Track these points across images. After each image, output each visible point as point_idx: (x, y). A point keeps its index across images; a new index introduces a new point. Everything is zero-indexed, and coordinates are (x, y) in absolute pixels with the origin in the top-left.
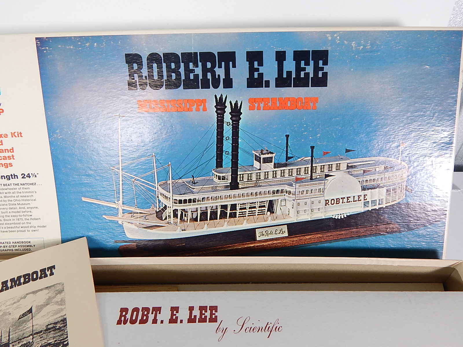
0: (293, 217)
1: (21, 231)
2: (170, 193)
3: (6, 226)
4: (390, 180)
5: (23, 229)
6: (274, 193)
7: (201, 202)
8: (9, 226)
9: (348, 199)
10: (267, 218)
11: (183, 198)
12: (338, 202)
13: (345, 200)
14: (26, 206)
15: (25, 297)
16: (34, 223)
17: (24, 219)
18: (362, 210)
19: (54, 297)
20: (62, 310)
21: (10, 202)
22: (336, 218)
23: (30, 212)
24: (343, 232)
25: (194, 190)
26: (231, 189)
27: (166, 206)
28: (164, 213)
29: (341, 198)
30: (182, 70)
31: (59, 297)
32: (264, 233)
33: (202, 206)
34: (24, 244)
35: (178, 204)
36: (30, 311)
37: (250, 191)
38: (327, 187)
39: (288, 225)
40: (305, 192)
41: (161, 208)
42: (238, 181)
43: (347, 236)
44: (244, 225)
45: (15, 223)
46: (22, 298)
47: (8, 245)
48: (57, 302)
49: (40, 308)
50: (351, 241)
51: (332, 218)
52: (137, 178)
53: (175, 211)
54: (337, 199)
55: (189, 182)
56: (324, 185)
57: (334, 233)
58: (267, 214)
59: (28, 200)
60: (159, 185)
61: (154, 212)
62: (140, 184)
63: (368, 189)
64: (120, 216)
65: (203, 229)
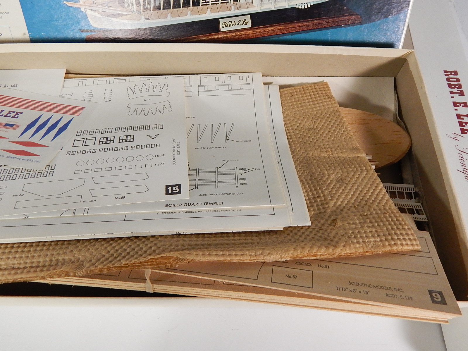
0: (256, 6)
10: (231, 7)
22: (300, 8)
24: (305, 24)
32: (227, 23)
39: (252, 15)
43: (309, 28)
44: (208, 15)
50: (312, 33)
51: (295, 7)
57: (297, 25)
58: (230, 2)
64: (81, 3)
65: (167, 18)
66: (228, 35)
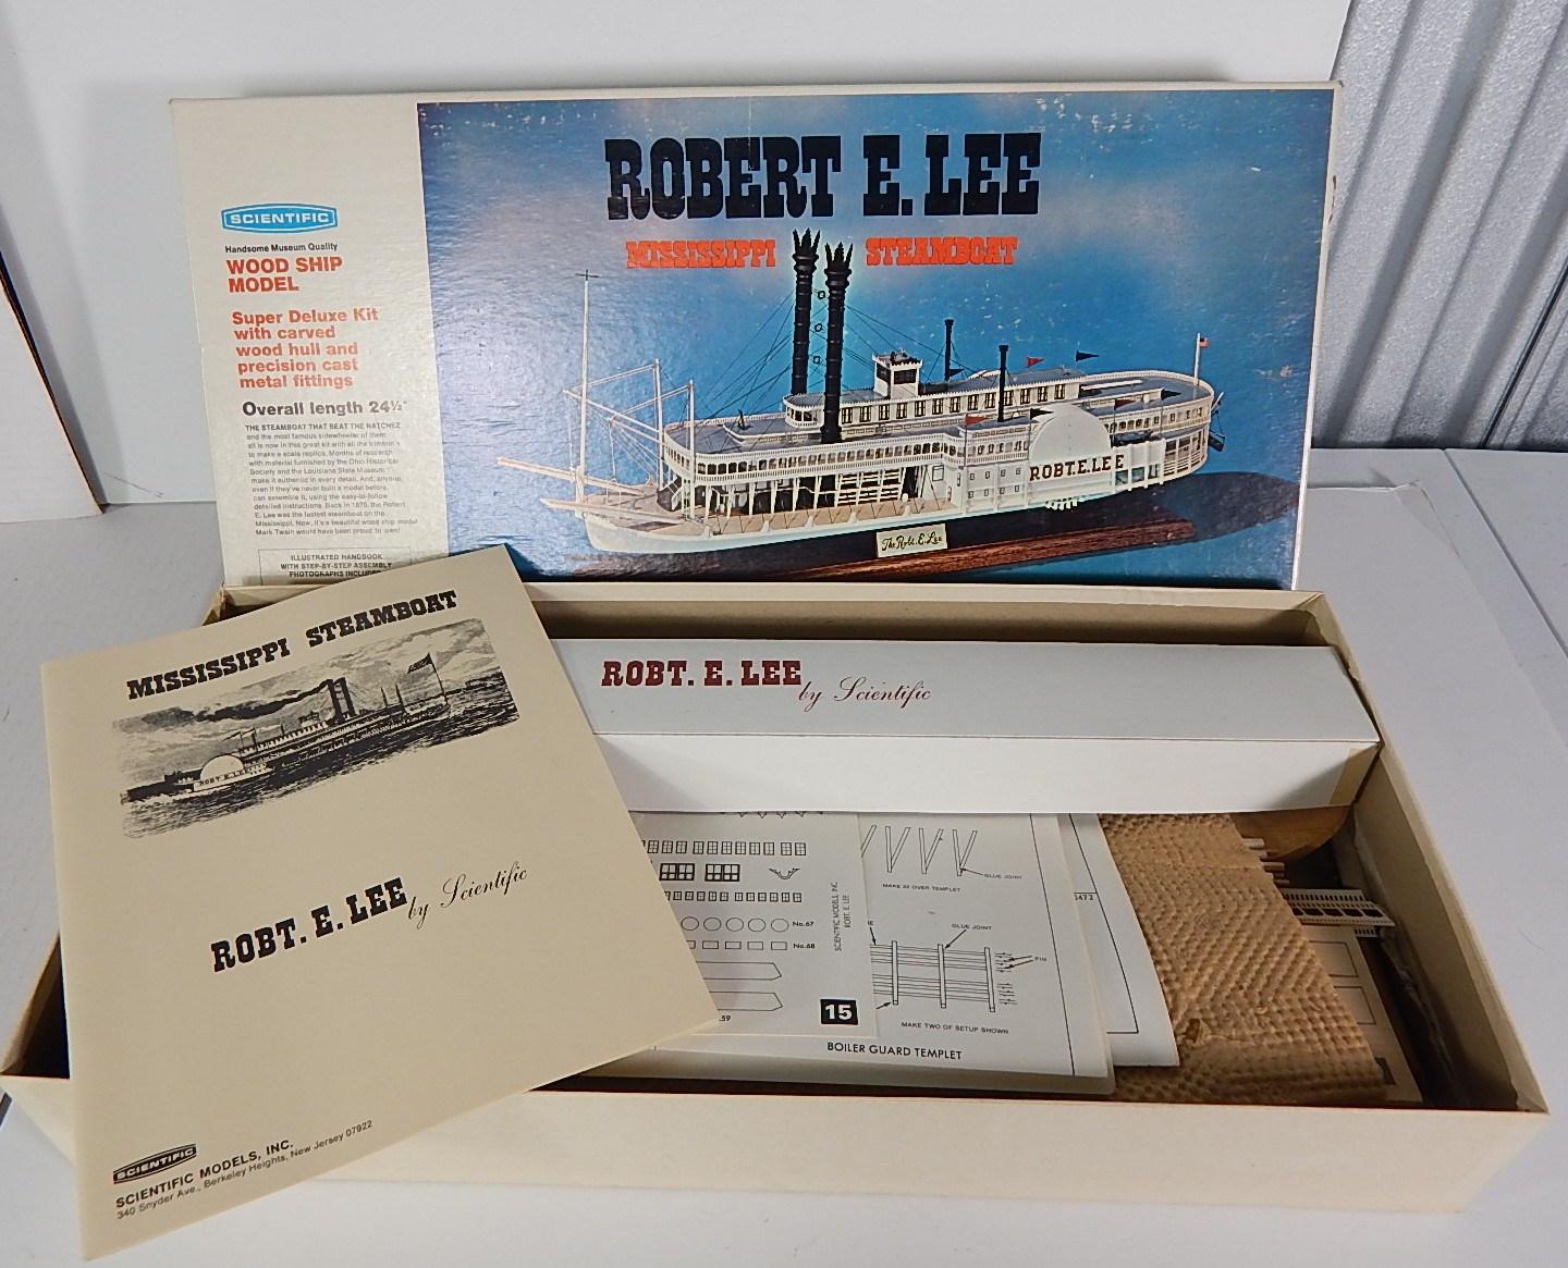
0: (959, 505)
1: (362, 531)
2: (689, 448)
3: (329, 519)
4: (1175, 423)
5: (368, 527)
6: (917, 450)
7: (758, 471)
8: (337, 519)
9: (1081, 466)
10: (902, 507)
11: (717, 460)
12: (1059, 473)
13: (1075, 468)
14: (375, 475)
15: (410, 640)
16: (392, 513)
17: (369, 504)
18: (1113, 490)
19: (468, 641)
20: (490, 660)
21: (342, 466)
22: (1055, 508)
23: (385, 488)
24: (1070, 541)
25: (741, 443)
26: (823, 443)
27: (679, 479)
28: (675, 494)
29: (1067, 464)
30: (725, 176)
31: (478, 642)
32: (894, 541)
33: (759, 479)
34: (367, 561)
35: (706, 475)
36: (428, 660)
37: (864, 446)
38: (1035, 438)
39: (949, 523)
40: (986, 450)
41: (670, 483)
42: (840, 424)
43: (1079, 550)
44: (852, 524)
45: (348, 514)
46: (404, 641)
47: (333, 562)
48: (477, 648)
49: (446, 657)
50: (1087, 560)
51: (1045, 508)
52: (620, 415)
53: (700, 490)
54: (1056, 465)
55: (730, 426)
56: (1029, 434)
57: (1050, 542)
58: (901, 498)
59: (381, 462)
60: (668, 432)
61: (654, 492)
62: (625, 429)
63: (1126, 443)
64: (577, 501)
65: (759, 530)
66: (895, 566)
